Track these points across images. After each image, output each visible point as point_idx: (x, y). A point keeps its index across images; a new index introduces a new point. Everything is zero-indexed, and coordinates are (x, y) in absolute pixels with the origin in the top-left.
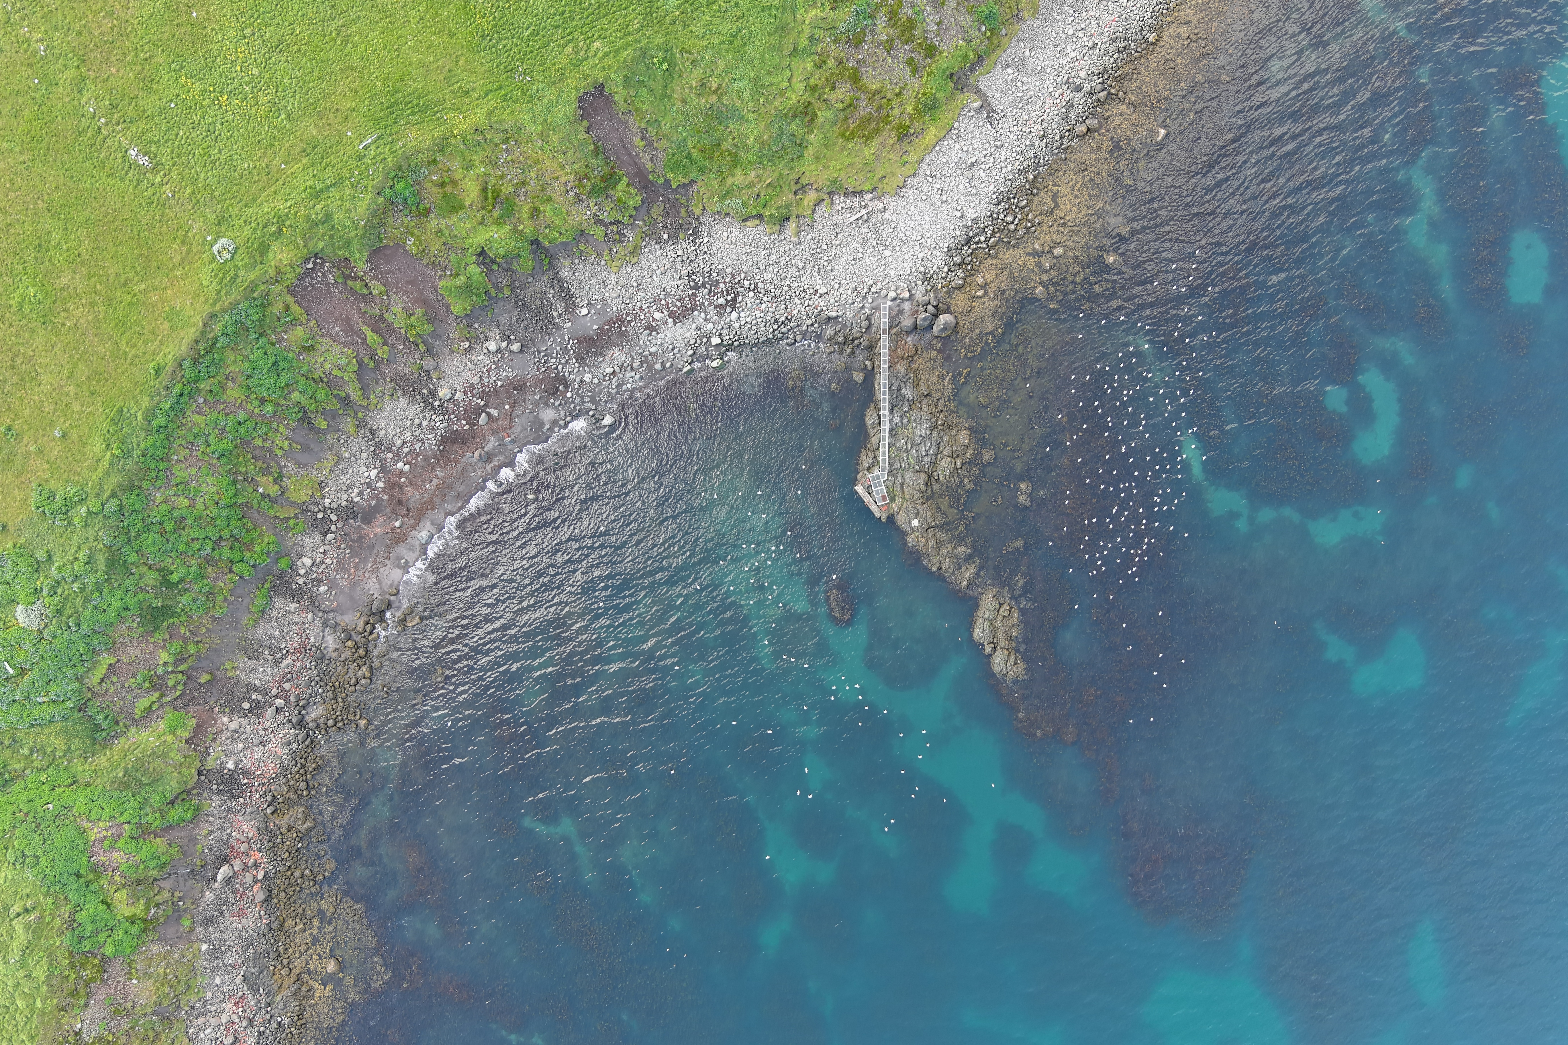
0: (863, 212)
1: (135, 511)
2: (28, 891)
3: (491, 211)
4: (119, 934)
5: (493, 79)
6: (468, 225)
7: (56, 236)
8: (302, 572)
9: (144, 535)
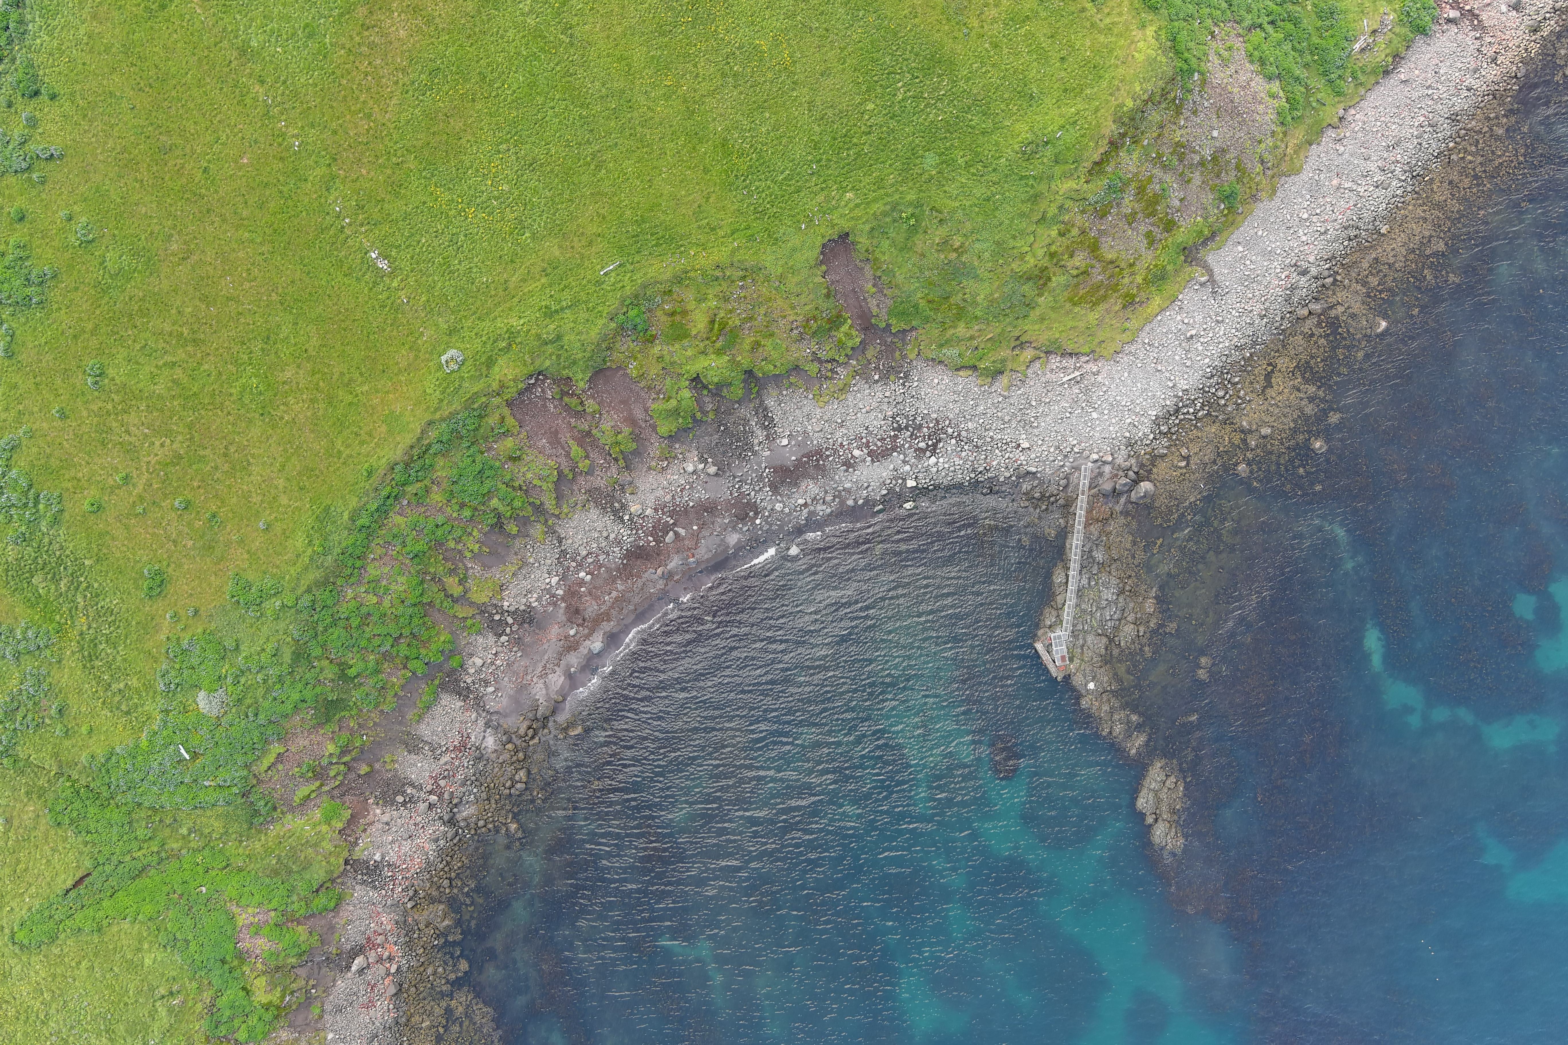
0: (1077, 373)
1: (326, 606)
2: (175, 973)
3: (715, 342)
4: (253, 1021)
5: (741, 219)
6: (689, 353)
7: (285, 331)
8: (472, 671)
9: (331, 630)
